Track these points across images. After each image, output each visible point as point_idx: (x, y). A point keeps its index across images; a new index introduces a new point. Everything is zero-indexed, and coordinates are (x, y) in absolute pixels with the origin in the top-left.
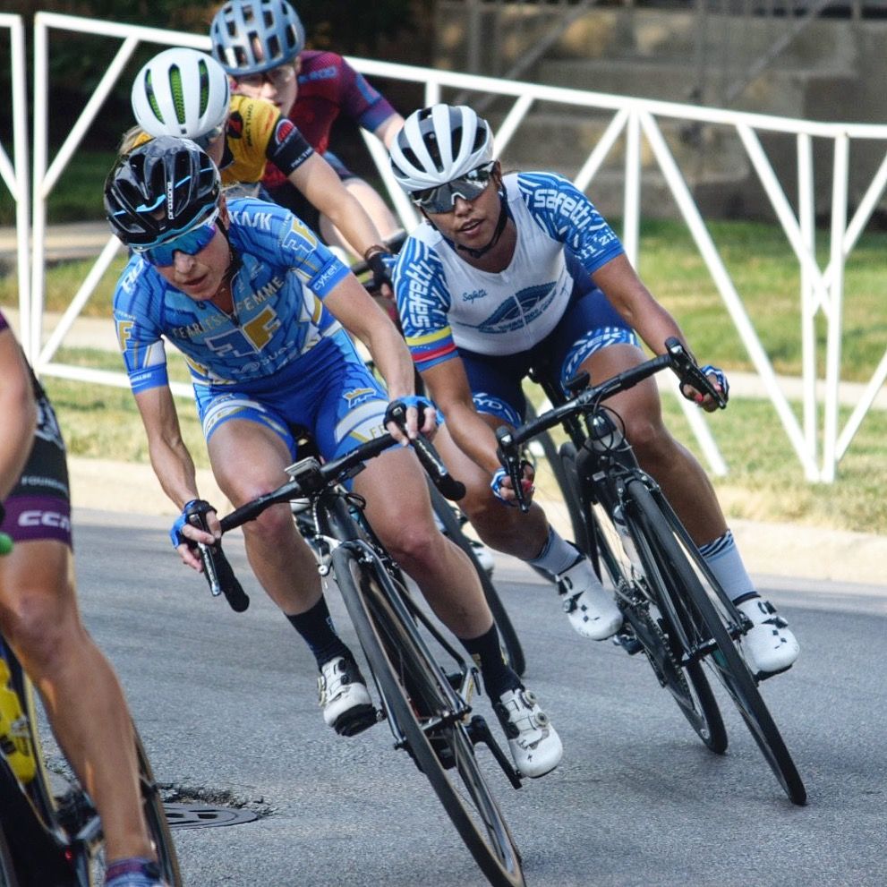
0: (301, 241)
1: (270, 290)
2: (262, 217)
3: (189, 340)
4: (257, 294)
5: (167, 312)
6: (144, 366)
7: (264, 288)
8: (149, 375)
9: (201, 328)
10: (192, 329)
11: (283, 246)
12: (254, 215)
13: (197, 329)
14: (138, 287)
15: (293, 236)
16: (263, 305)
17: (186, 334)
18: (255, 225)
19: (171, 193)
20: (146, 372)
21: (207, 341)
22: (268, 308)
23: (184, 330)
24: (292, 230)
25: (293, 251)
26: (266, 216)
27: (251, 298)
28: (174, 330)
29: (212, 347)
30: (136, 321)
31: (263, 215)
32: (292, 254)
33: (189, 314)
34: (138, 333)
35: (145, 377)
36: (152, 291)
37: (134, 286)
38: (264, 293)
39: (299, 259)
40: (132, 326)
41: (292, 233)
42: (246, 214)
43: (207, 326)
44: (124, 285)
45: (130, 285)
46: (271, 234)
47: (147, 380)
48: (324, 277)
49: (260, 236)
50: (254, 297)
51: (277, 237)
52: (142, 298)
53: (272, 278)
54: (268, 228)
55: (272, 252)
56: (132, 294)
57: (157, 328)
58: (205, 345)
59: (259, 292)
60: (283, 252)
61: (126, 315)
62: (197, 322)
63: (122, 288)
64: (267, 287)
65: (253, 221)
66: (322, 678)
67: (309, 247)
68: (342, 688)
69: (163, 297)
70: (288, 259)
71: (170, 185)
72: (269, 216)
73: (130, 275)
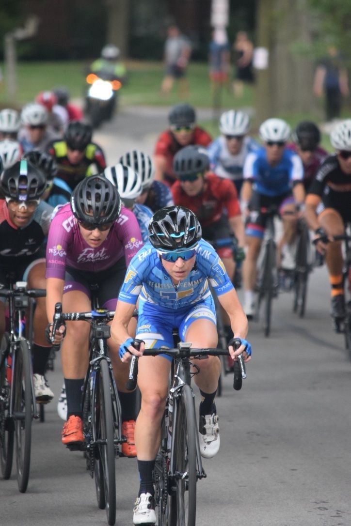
0: (220, 269)
1: (196, 283)
2: (207, 253)
3: (153, 289)
4: (190, 283)
5: (151, 275)
6: (131, 293)
7: (195, 282)
8: (130, 298)
9: (161, 287)
10: (157, 285)
11: (213, 268)
12: (204, 251)
13: (159, 286)
14: (145, 260)
15: (218, 266)
16: (191, 287)
17: (154, 286)
18: (202, 255)
19: (187, 232)
20: (130, 296)
21: (161, 292)
22: (192, 289)
23: (154, 284)
24: (218, 263)
25: (216, 272)
26: (208, 253)
27: (187, 284)
28: (150, 282)
29: (161, 295)
30: (137, 274)
31: (207, 252)
32: (215, 273)
33: (159, 279)
34: (135, 279)
35: (128, 297)
36: (150, 263)
37: (144, 259)
38: (194, 283)
39: (217, 276)
40: (135, 275)
41: (218, 264)
42: (200, 248)
43: (164, 287)
44: (140, 257)
45: (142, 258)
46: (208, 261)
47: (128, 299)
48: (224, 287)
49: (203, 261)
50: (189, 283)
51: (211, 264)
52: (145, 266)
53: (200, 278)
54: (208, 258)
55: (206, 269)
56: (141, 262)
57: (144, 279)
58: (159, 294)
59: (192, 282)
60: (212, 270)
61: (135, 270)
62: (161, 283)
63: (138, 258)
64: (196, 281)
65: (202, 253)
66: (139, 499)
67: (222, 272)
68: (147, 510)
69: (153, 268)
70: (212, 274)
71: (187, 229)
72: (210, 253)
73: (143, 253)
